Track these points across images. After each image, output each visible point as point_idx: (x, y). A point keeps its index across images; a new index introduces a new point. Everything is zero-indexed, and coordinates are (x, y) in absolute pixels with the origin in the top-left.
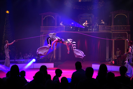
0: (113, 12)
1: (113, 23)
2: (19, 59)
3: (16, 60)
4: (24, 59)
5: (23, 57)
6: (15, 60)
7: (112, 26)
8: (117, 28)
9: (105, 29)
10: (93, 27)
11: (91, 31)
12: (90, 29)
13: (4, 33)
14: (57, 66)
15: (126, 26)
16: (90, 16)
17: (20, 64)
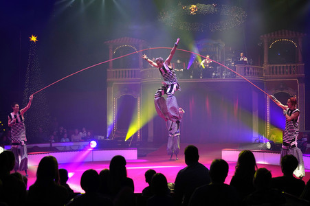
0: (265, 36)
1: (266, 60)
2: (59, 142)
3: (53, 145)
4: (70, 141)
5: (69, 137)
6: (51, 143)
7: (266, 66)
8: (278, 70)
9: (248, 73)
10: (223, 69)
11: (218, 77)
12: (216, 73)
13: (26, 86)
14: (145, 156)
15: (294, 67)
16: (216, 45)
17: (62, 152)
